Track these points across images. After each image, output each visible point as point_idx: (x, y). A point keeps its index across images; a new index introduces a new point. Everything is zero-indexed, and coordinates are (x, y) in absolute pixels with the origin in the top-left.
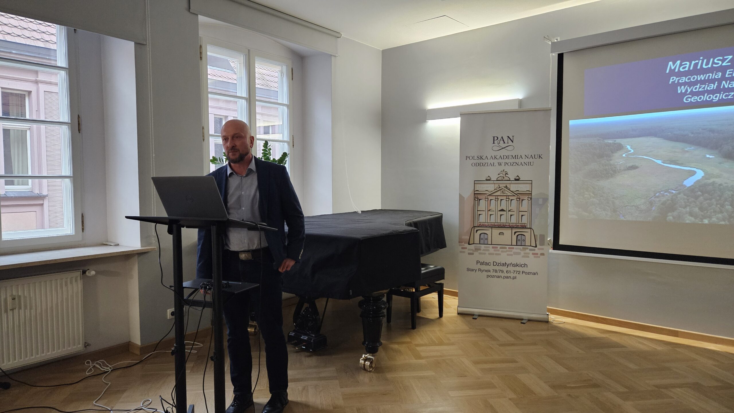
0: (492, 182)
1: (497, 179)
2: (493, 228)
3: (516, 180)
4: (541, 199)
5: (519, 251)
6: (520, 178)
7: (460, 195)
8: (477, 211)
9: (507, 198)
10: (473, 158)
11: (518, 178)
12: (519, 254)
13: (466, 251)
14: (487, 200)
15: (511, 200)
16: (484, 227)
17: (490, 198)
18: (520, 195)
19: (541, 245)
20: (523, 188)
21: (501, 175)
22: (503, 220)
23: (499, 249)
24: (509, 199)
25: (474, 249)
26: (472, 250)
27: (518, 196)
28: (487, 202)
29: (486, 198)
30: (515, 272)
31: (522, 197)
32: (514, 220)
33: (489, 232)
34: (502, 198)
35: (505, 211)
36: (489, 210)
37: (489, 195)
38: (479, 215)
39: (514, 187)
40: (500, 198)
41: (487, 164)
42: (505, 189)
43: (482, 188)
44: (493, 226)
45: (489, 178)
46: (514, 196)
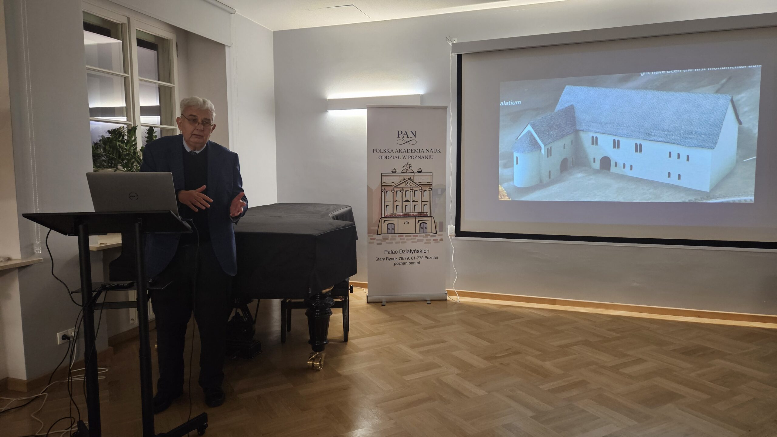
0: (398, 174)
1: (402, 171)
2: (399, 218)
3: (419, 172)
4: (440, 190)
5: (422, 238)
6: (422, 170)
7: (368, 187)
8: (385, 202)
9: (411, 190)
10: (380, 151)
11: (420, 170)
12: (422, 240)
13: (375, 242)
14: (393, 191)
15: (415, 191)
16: (390, 217)
17: (396, 189)
18: (422, 186)
19: (440, 231)
20: (425, 179)
21: (406, 167)
22: (408, 210)
23: (404, 237)
24: (413, 190)
25: (382, 239)
26: (381, 240)
27: (421, 187)
28: (393, 193)
29: (392, 190)
30: (419, 258)
31: (424, 188)
32: (417, 210)
33: (395, 222)
34: (407, 189)
35: (409, 201)
36: (395, 202)
37: (395, 187)
38: (387, 206)
39: (417, 179)
40: (405, 189)
41: (393, 156)
42: (409, 181)
43: (388, 180)
44: (399, 217)
45: (395, 171)
46: (417, 187)
